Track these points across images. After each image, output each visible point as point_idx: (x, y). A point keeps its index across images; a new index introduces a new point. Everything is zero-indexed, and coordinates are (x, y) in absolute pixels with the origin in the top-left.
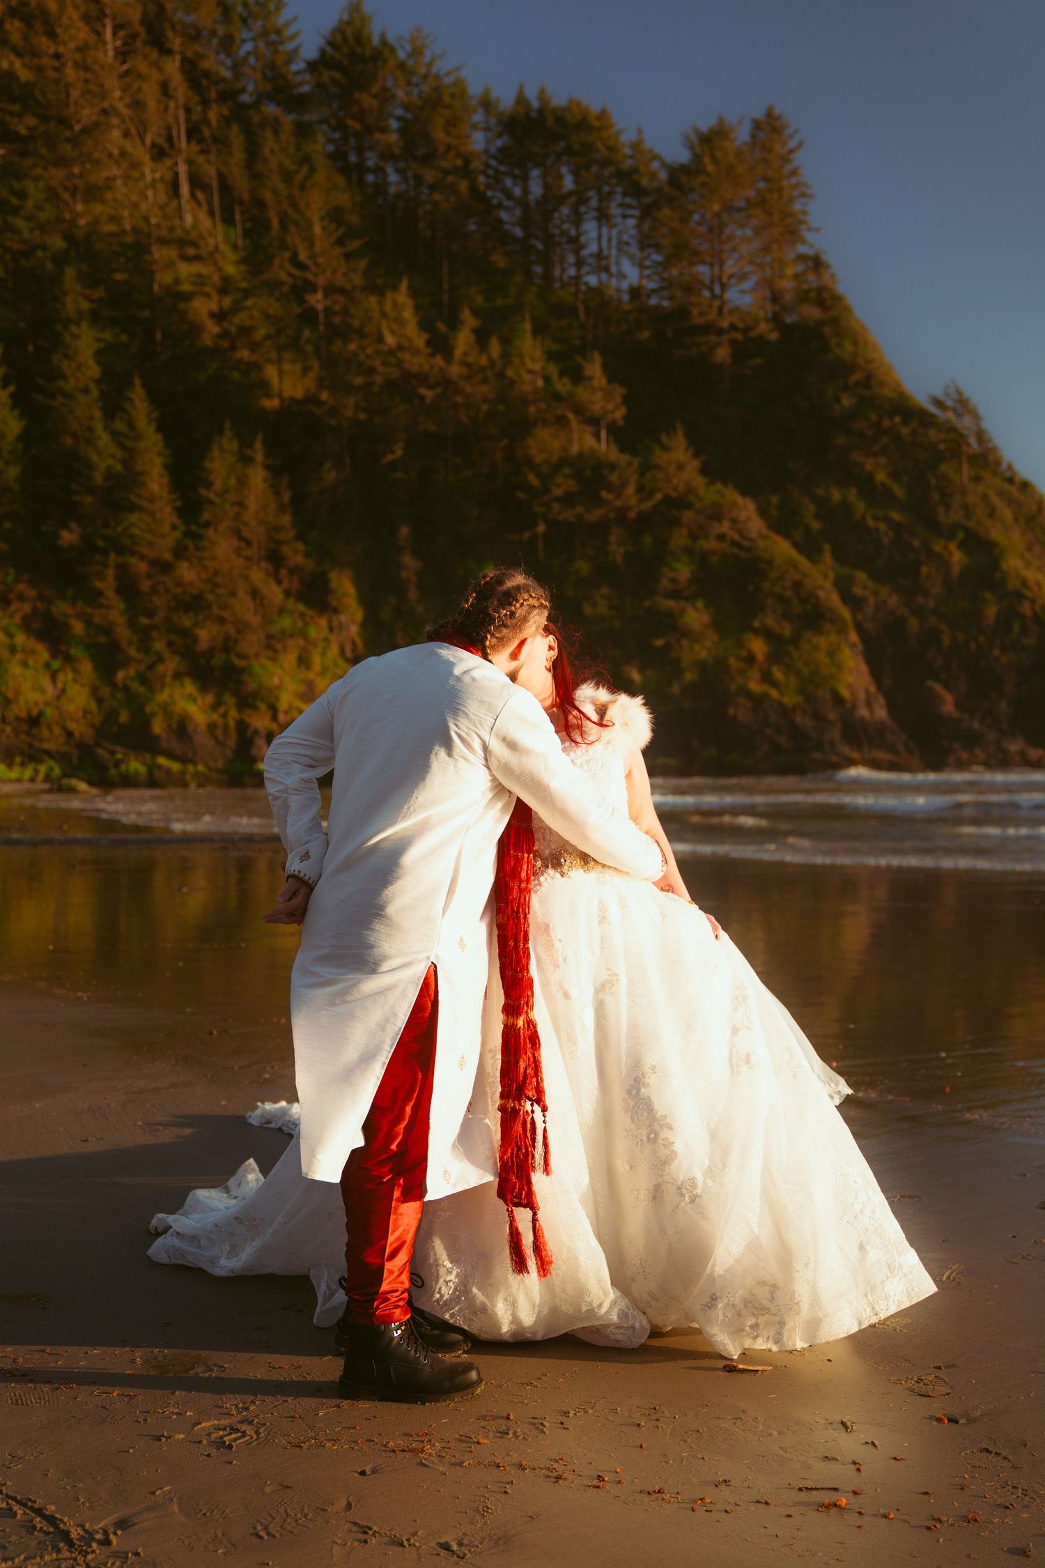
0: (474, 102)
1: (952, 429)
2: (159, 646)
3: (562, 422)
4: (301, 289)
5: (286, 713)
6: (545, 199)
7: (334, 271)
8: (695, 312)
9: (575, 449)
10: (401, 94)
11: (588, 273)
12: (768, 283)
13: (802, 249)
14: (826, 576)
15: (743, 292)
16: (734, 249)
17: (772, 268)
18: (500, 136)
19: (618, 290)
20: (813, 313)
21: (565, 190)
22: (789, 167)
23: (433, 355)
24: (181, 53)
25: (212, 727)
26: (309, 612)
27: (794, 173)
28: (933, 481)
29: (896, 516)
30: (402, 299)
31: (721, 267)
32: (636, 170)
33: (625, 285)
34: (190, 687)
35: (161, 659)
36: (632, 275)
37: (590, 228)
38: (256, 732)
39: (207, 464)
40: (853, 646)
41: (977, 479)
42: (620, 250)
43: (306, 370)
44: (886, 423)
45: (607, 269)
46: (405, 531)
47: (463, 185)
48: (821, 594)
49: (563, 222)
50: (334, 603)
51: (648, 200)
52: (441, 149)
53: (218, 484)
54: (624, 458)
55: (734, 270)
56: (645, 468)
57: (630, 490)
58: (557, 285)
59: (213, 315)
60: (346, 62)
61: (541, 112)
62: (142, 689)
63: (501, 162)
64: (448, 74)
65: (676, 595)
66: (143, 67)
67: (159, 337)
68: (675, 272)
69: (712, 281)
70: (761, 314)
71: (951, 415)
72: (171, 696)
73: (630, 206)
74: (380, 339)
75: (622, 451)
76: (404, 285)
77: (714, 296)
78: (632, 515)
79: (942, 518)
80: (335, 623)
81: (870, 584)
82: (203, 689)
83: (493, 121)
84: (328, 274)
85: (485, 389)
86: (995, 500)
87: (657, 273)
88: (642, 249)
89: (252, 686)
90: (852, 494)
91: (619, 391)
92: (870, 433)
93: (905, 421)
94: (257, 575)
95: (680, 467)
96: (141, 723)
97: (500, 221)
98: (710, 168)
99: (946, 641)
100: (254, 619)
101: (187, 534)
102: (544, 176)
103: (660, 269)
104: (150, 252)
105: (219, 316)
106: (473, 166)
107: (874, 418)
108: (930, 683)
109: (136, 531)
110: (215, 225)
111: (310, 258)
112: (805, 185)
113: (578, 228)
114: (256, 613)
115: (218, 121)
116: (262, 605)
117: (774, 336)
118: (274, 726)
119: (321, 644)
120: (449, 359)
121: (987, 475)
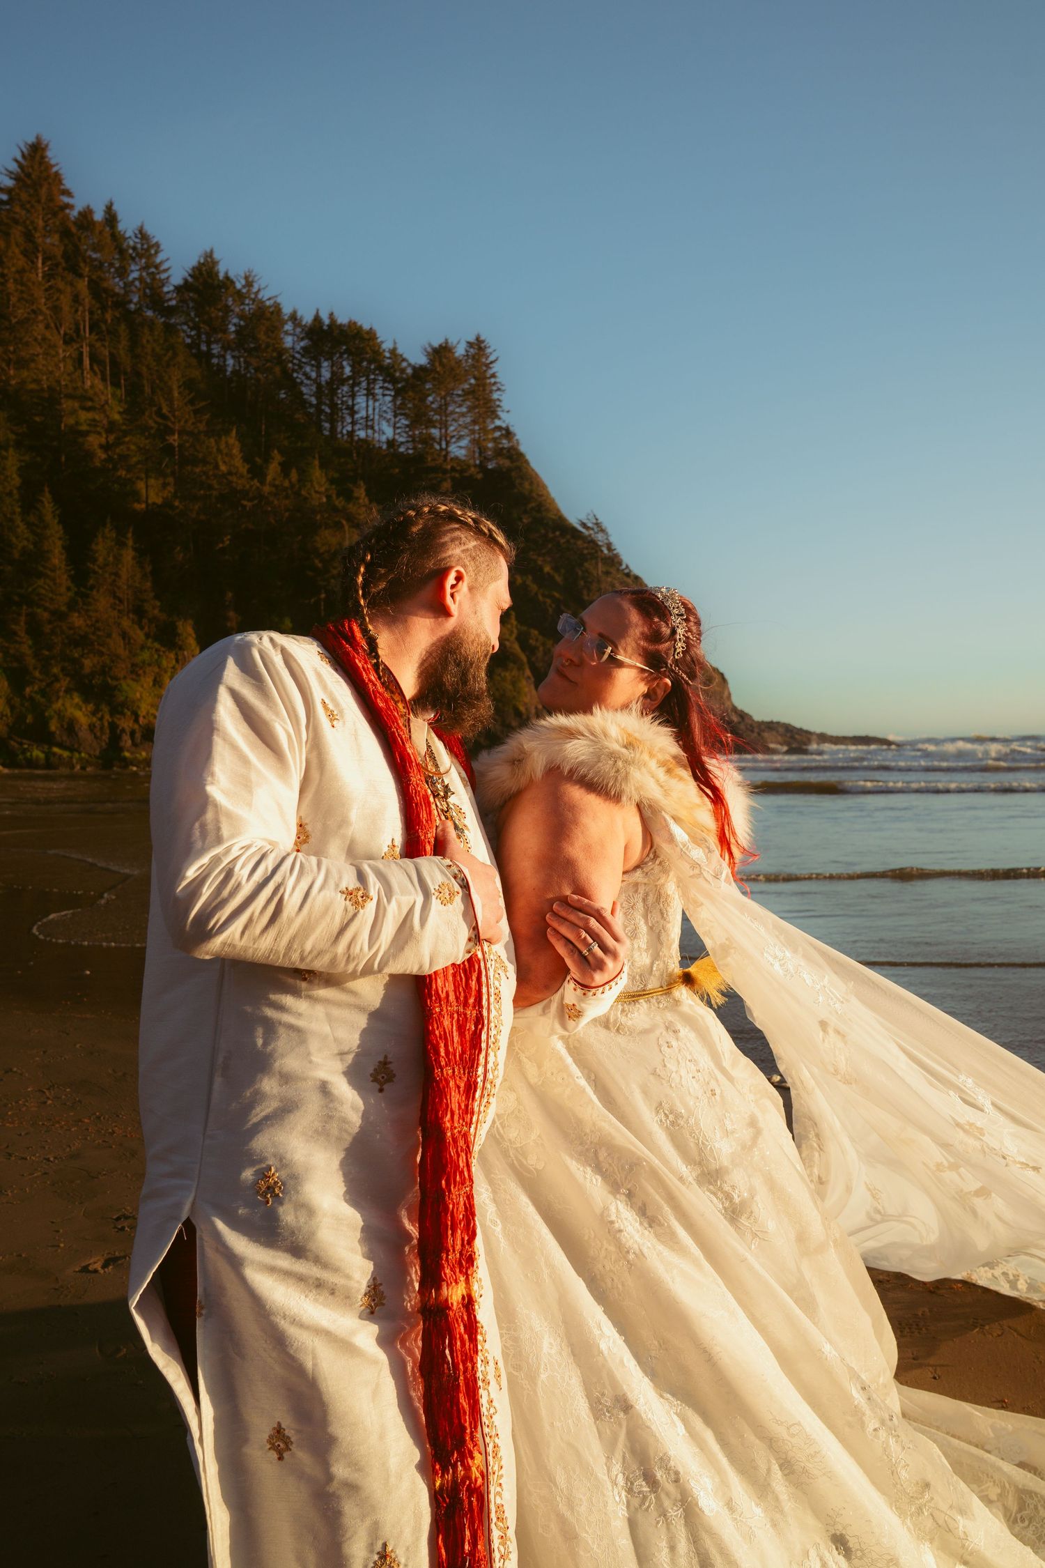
0: (286, 318)
1: (592, 541)
2: (55, 670)
3: (338, 526)
4: (166, 431)
5: (144, 717)
6: (330, 383)
7: (186, 421)
8: (429, 458)
10: (237, 309)
11: (359, 429)
12: (477, 443)
13: (498, 423)
15: (460, 447)
16: (455, 420)
17: (479, 434)
18: (302, 339)
19: (379, 441)
20: (506, 463)
21: (345, 376)
22: (491, 372)
23: (252, 479)
24: (89, 277)
25: (91, 727)
26: (163, 649)
27: (493, 376)
28: (580, 573)
29: (557, 595)
30: (232, 439)
31: (446, 431)
32: (392, 366)
33: (384, 438)
34: (77, 699)
35: (57, 679)
36: (389, 432)
38: (123, 730)
39: (94, 547)
40: (529, 678)
41: (607, 573)
42: (381, 416)
43: (165, 485)
44: (551, 535)
45: (372, 427)
46: (230, 595)
47: (277, 370)
49: (343, 396)
50: (180, 643)
51: (399, 386)
52: (263, 346)
53: (101, 560)
55: (455, 433)
58: (338, 436)
59: (101, 446)
60: (201, 287)
61: (330, 326)
62: (42, 700)
63: (303, 355)
64: (269, 299)
66: (61, 285)
67: (63, 459)
68: (417, 432)
69: (441, 439)
70: (472, 462)
71: (591, 532)
72: (63, 705)
73: (388, 389)
74: (217, 467)
76: (234, 433)
77: (442, 449)
79: (585, 597)
80: (180, 658)
81: (540, 638)
82: (86, 701)
83: (298, 330)
84: (182, 423)
85: (287, 502)
87: (406, 432)
88: (395, 416)
89: (122, 698)
91: (377, 507)
93: (563, 534)
94: (126, 623)
96: (42, 722)
97: (301, 393)
98: (440, 369)
100: (122, 651)
101: (76, 594)
102: (331, 366)
103: (407, 430)
104: (60, 404)
105: (106, 447)
106: (284, 357)
107: (543, 531)
109: (43, 591)
110: (107, 388)
111: (169, 412)
112: (500, 383)
113: (353, 401)
114: (125, 649)
115: (112, 320)
116: (129, 643)
117: (480, 476)
118: (136, 727)
119: (170, 670)
120: (262, 483)
121: (613, 570)
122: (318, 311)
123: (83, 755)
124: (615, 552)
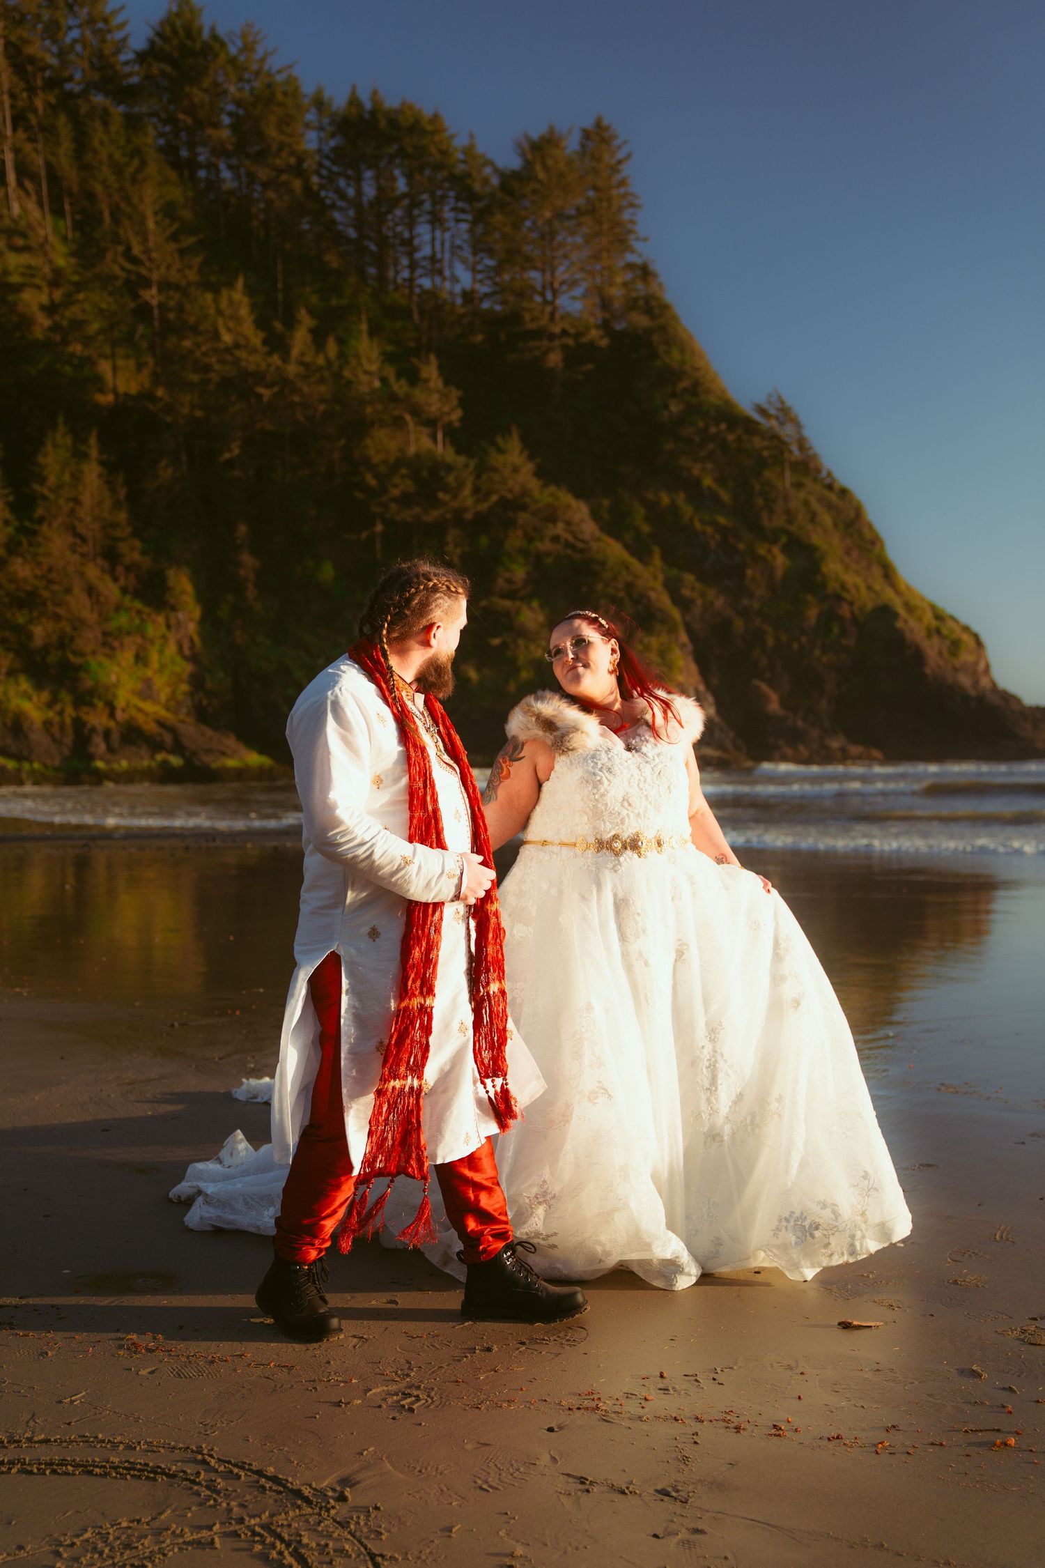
0: (306, 101)
1: (775, 437)
3: (399, 423)
4: (135, 285)
5: (123, 710)
6: (377, 201)
7: (169, 267)
8: (527, 317)
9: (412, 450)
10: (232, 89)
11: (421, 276)
12: (600, 291)
13: (631, 258)
14: (655, 577)
15: (574, 298)
16: (565, 256)
17: (602, 276)
18: (333, 136)
19: (451, 293)
20: (643, 321)
21: (398, 193)
22: (618, 177)
23: (270, 354)
24: (4, 37)
25: (47, 724)
26: (147, 610)
27: (622, 183)
28: (757, 487)
29: (722, 520)
30: (238, 297)
31: (552, 274)
32: (469, 175)
33: (458, 289)
34: (25, 684)
36: (465, 279)
37: (423, 231)
38: (93, 730)
39: (41, 459)
40: (684, 646)
41: (798, 485)
42: (453, 254)
43: (140, 366)
44: (713, 430)
45: (440, 273)
46: (243, 529)
47: (297, 184)
48: (653, 595)
49: (396, 225)
50: (172, 601)
51: (480, 205)
52: (275, 147)
53: (52, 480)
54: (461, 460)
55: (566, 276)
56: (482, 469)
57: (467, 492)
58: (391, 287)
59: (43, 308)
60: (176, 54)
61: (373, 112)
63: (334, 163)
64: (279, 72)
65: (511, 595)
68: (506, 277)
69: (544, 287)
70: (592, 320)
71: (774, 423)
72: (5, 694)
73: (463, 211)
74: (216, 336)
75: (458, 452)
76: (240, 283)
77: (546, 302)
78: (468, 516)
79: (766, 522)
80: (173, 622)
81: (698, 585)
82: (39, 687)
83: (326, 121)
84: (163, 270)
85: (323, 388)
86: (816, 506)
87: (489, 278)
88: (475, 254)
89: (89, 683)
90: (681, 498)
91: (455, 394)
92: (697, 439)
93: (731, 428)
94: (93, 572)
95: (516, 470)
97: (333, 222)
98: (541, 175)
99: (770, 642)
100: (91, 617)
101: (18, 530)
102: (377, 178)
103: (492, 274)
105: (51, 309)
106: (305, 165)
108: (756, 682)
110: (44, 217)
111: (144, 252)
112: (633, 195)
113: (411, 231)
114: (92, 610)
115: (45, 109)
116: (98, 602)
117: (604, 343)
118: (112, 724)
119: (158, 642)
120: (286, 358)
121: (808, 481)
122: (354, 88)
123: (36, 765)
124: (811, 452)
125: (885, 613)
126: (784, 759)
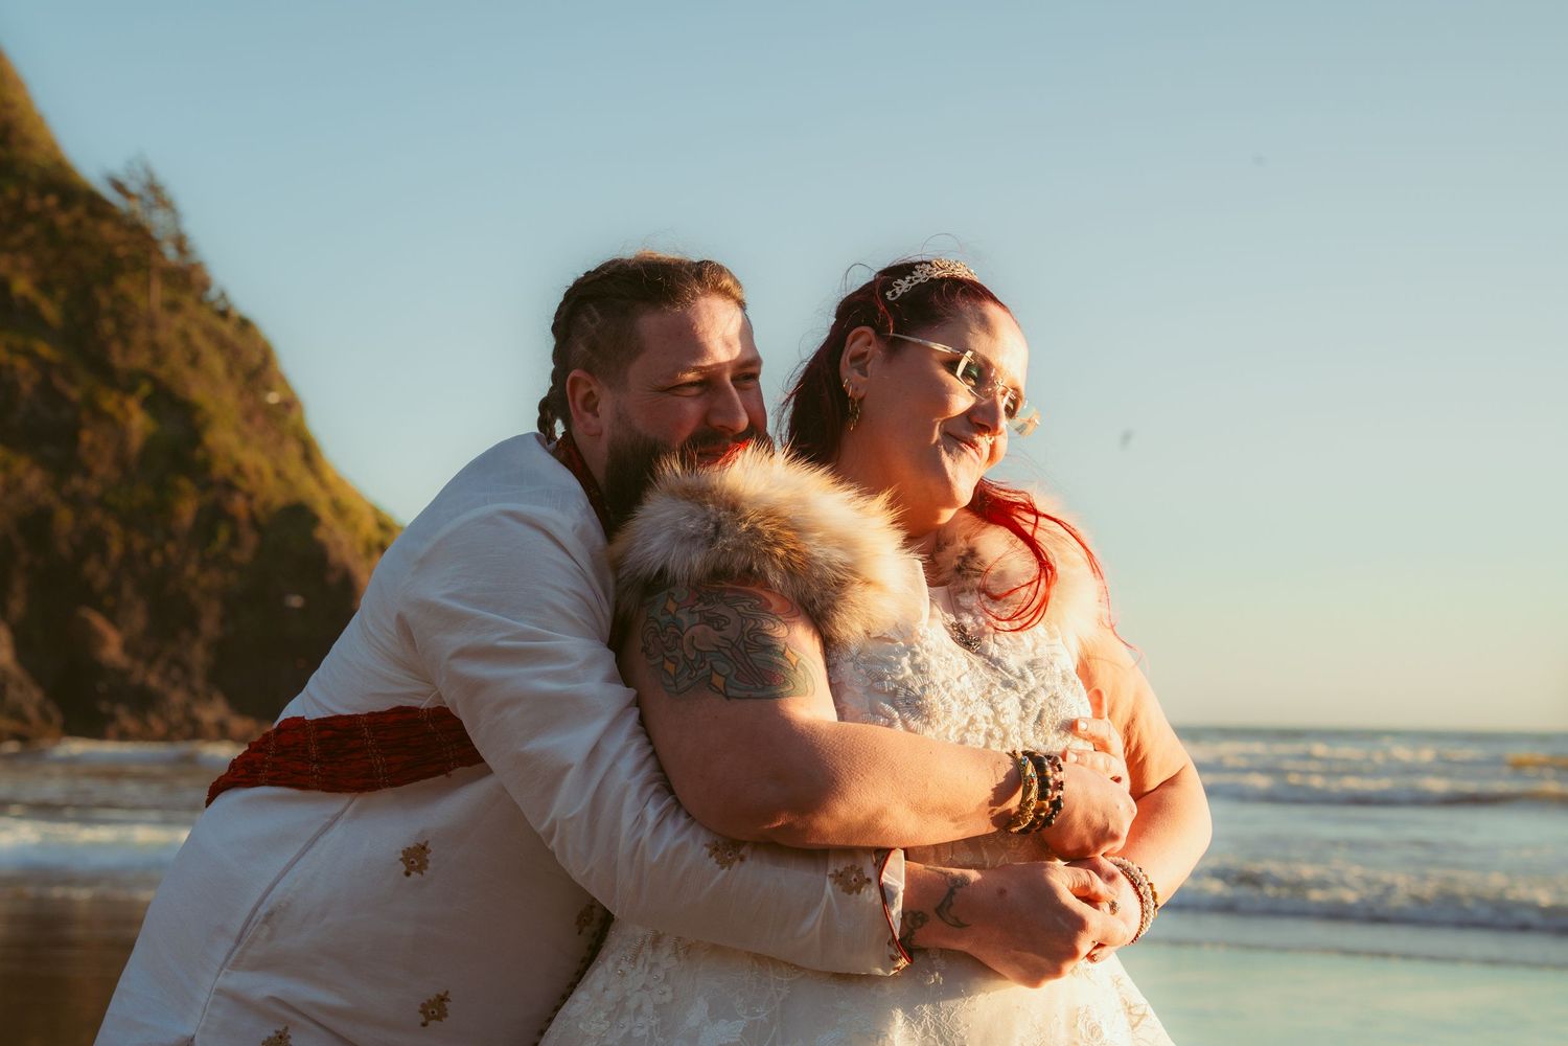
1: (136, 228)
28: (105, 301)
29: (44, 349)
41: (173, 307)
44: (33, 204)
71: (136, 206)
79: (117, 358)
86: (199, 340)
93: (63, 205)
99: (116, 548)
107: (12, 193)
108: (86, 613)
121: (188, 301)
124: (195, 259)
125: (300, 515)
126: (123, 736)
